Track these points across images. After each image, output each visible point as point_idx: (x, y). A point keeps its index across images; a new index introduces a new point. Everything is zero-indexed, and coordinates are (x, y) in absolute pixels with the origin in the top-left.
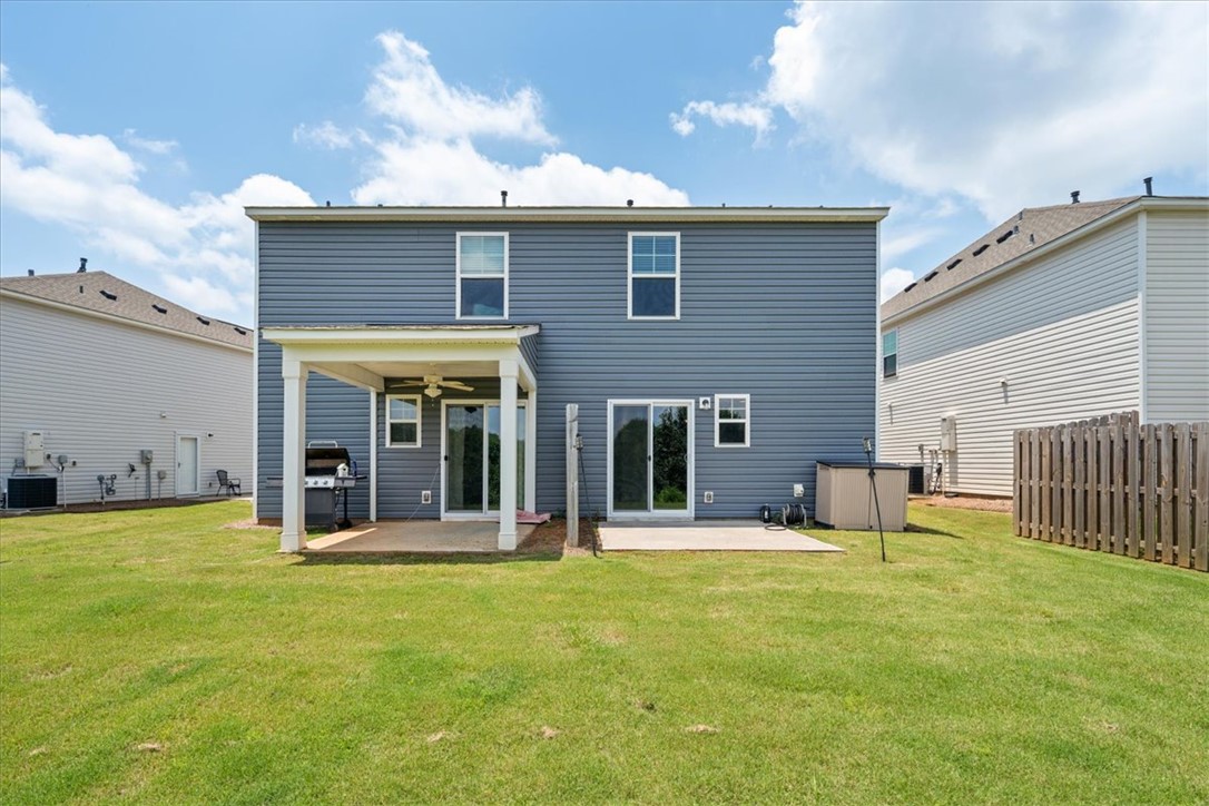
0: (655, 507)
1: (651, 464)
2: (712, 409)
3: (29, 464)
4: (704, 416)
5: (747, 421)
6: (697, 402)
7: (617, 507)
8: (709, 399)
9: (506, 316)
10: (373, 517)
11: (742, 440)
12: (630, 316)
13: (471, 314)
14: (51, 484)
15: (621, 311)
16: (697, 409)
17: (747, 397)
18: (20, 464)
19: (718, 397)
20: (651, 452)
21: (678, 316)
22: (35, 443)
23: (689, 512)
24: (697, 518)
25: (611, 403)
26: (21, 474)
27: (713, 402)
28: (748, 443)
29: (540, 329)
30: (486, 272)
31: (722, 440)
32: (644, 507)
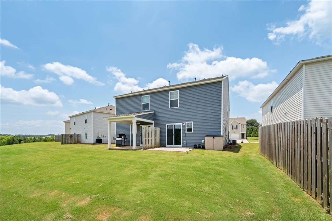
0: (175, 144)
1: (174, 136)
2: (185, 125)
3: (99, 137)
4: (184, 126)
5: (192, 127)
6: (182, 124)
7: (168, 144)
8: (184, 123)
9: (149, 110)
10: (131, 145)
11: (191, 131)
12: (170, 108)
13: (144, 110)
14: (101, 140)
15: (168, 107)
16: (182, 125)
17: (192, 122)
18: (98, 137)
19: (186, 122)
20: (174, 134)
21: (178, 107)
22: (100, 134)
23: (181, 146)
24: (182, 147)
25: (167, 124)
26: (98, 138)
27: (185, 124)
28: (192, 132)
29: (155, 112)
30: (146, 102)
31: (187, 131)
32: (173, 144)
